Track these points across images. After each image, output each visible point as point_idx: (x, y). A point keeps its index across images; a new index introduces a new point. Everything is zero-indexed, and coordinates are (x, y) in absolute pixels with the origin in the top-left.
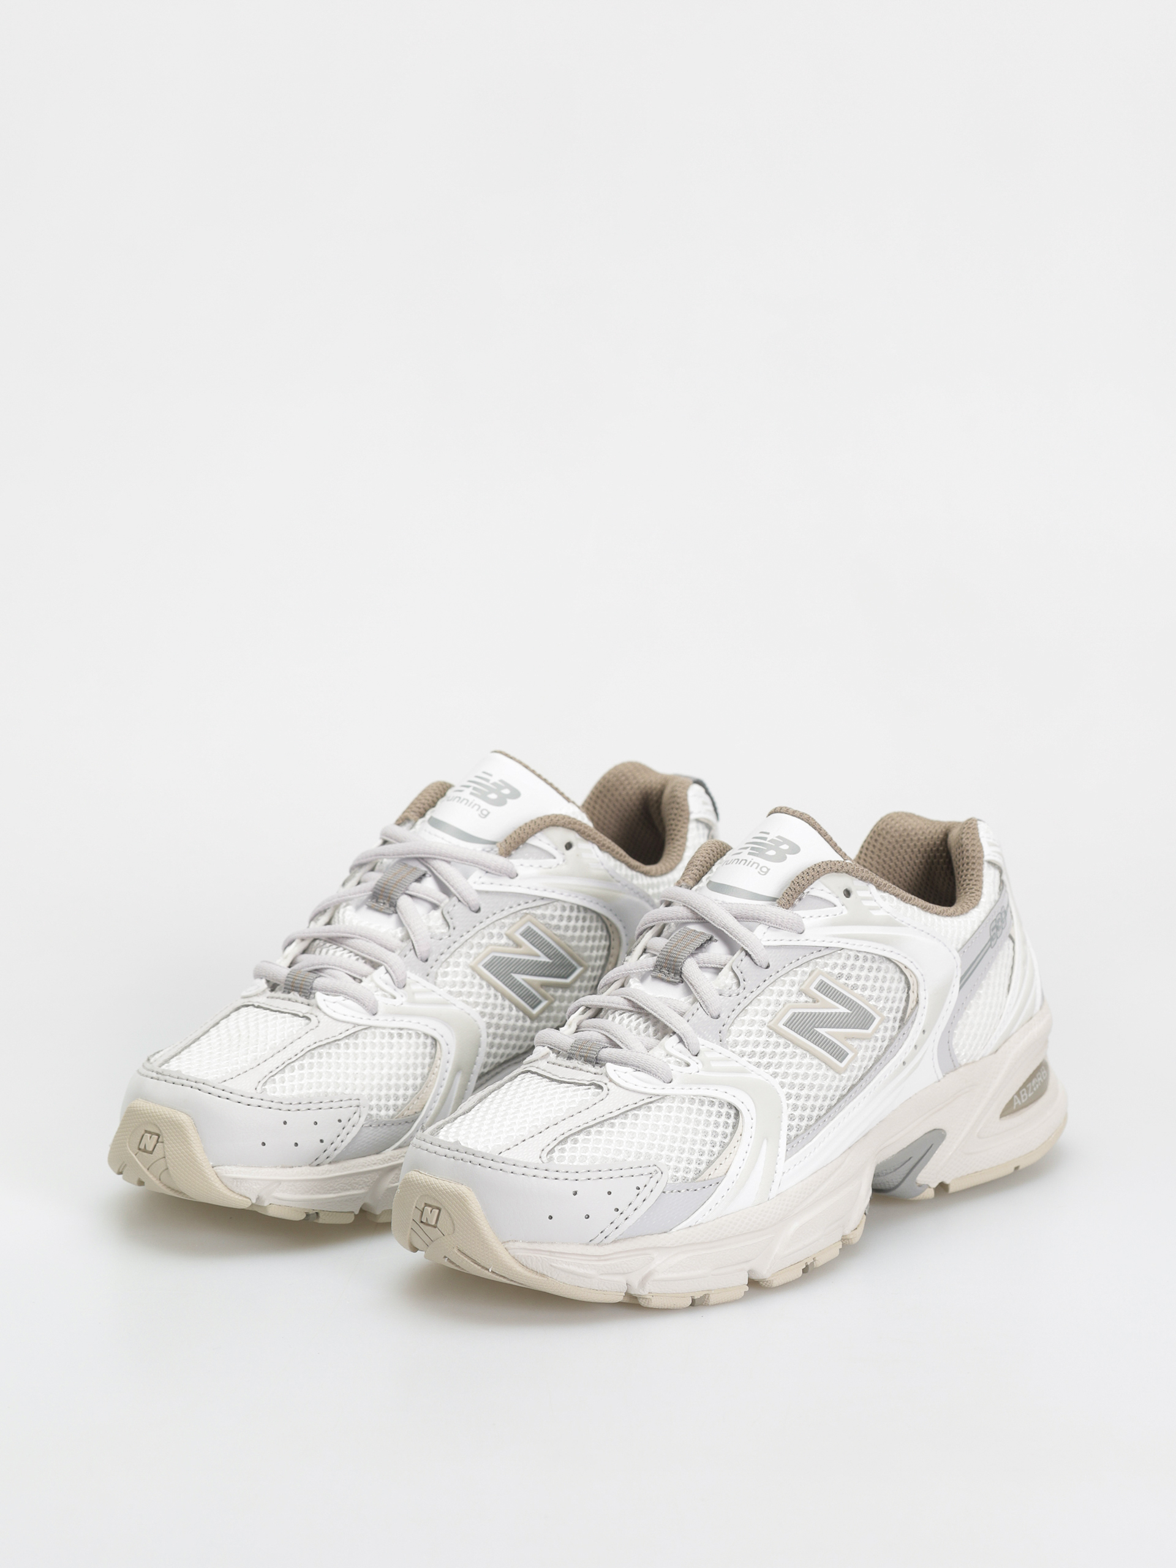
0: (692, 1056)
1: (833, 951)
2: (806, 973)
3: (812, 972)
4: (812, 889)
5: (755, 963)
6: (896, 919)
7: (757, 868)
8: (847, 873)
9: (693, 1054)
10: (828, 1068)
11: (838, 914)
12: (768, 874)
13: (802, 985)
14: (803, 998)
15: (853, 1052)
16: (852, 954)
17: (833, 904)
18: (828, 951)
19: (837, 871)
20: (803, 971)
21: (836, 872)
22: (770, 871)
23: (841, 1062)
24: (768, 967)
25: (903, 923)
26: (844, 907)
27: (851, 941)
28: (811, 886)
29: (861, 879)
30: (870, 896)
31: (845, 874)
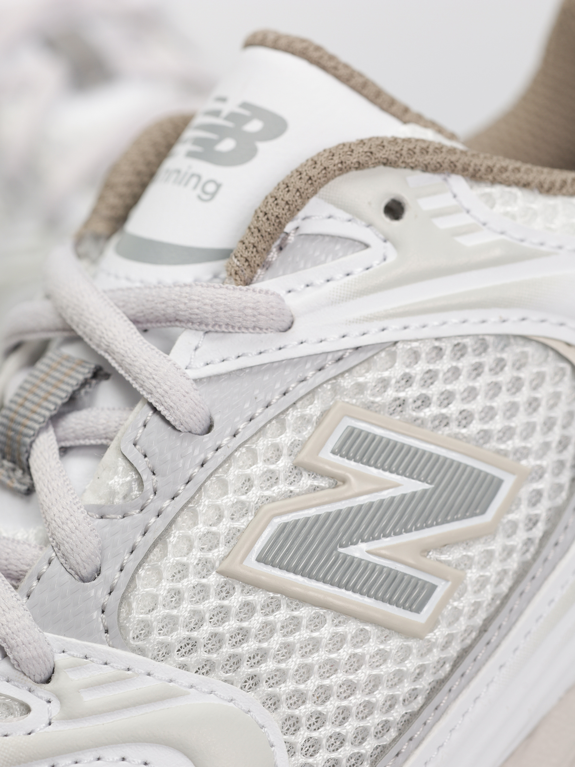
0: (34, 686)
1: (369, 354)
2: (309, 421)
3: (324, 414)
4: (304, 219)
5: (174, 428)
6: (524, 244)
7: (195, 187)
8: (385, 164)
9: (38, 678)
10: (387, 632)
11: (375, 263)
12: (218, 197)
13: (299, 452)
14: (306, 481)
15: (447, 580)
16: (425, 349)
17: (361, 243)
18: (362, 356)
19: (360, 166)
20: (303, 417)
21: (357, 169)
22: (222, 190)
23: (418, 610)
24: (210, 428)
25: (543, 248)
26: (388, 244)
27: (414, 322)
28: (301, 214)
29: (426, 169)
30: (453, 202)
31: (381, 168)
